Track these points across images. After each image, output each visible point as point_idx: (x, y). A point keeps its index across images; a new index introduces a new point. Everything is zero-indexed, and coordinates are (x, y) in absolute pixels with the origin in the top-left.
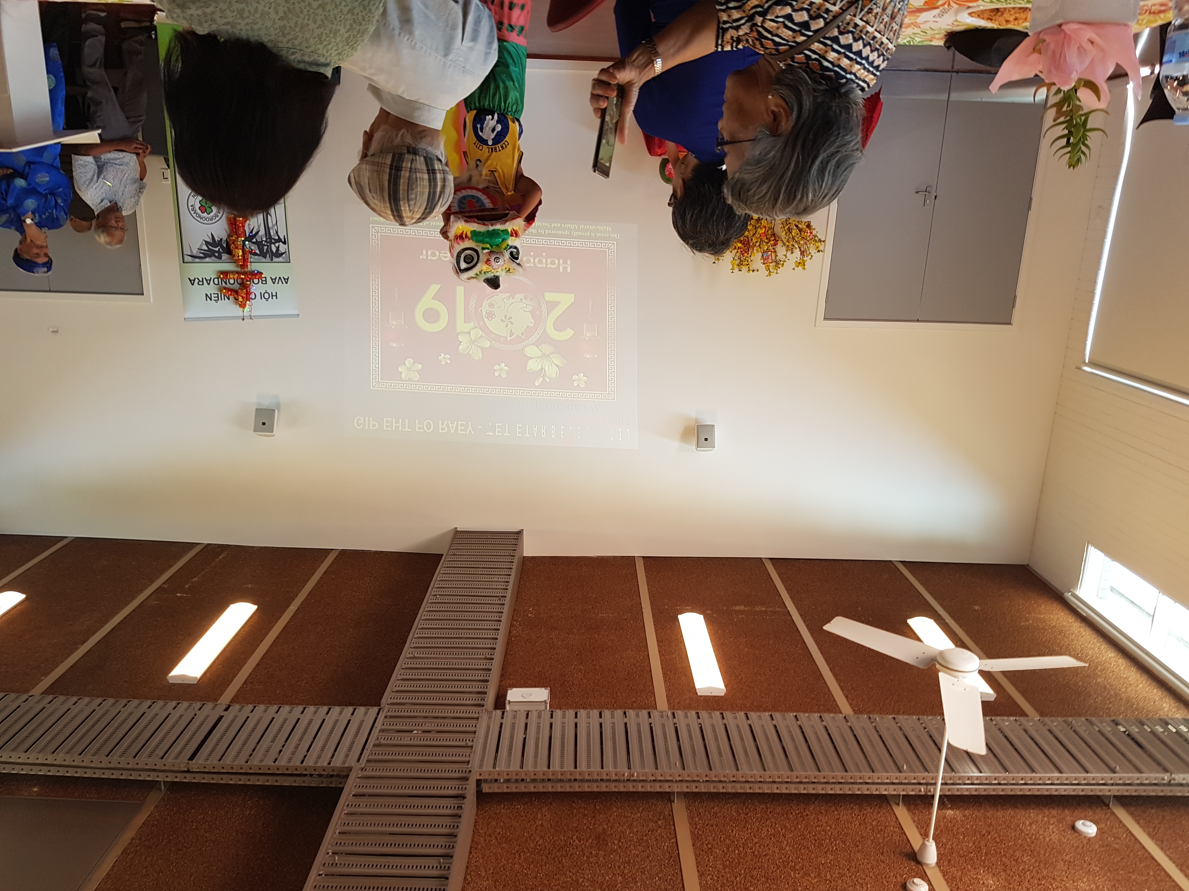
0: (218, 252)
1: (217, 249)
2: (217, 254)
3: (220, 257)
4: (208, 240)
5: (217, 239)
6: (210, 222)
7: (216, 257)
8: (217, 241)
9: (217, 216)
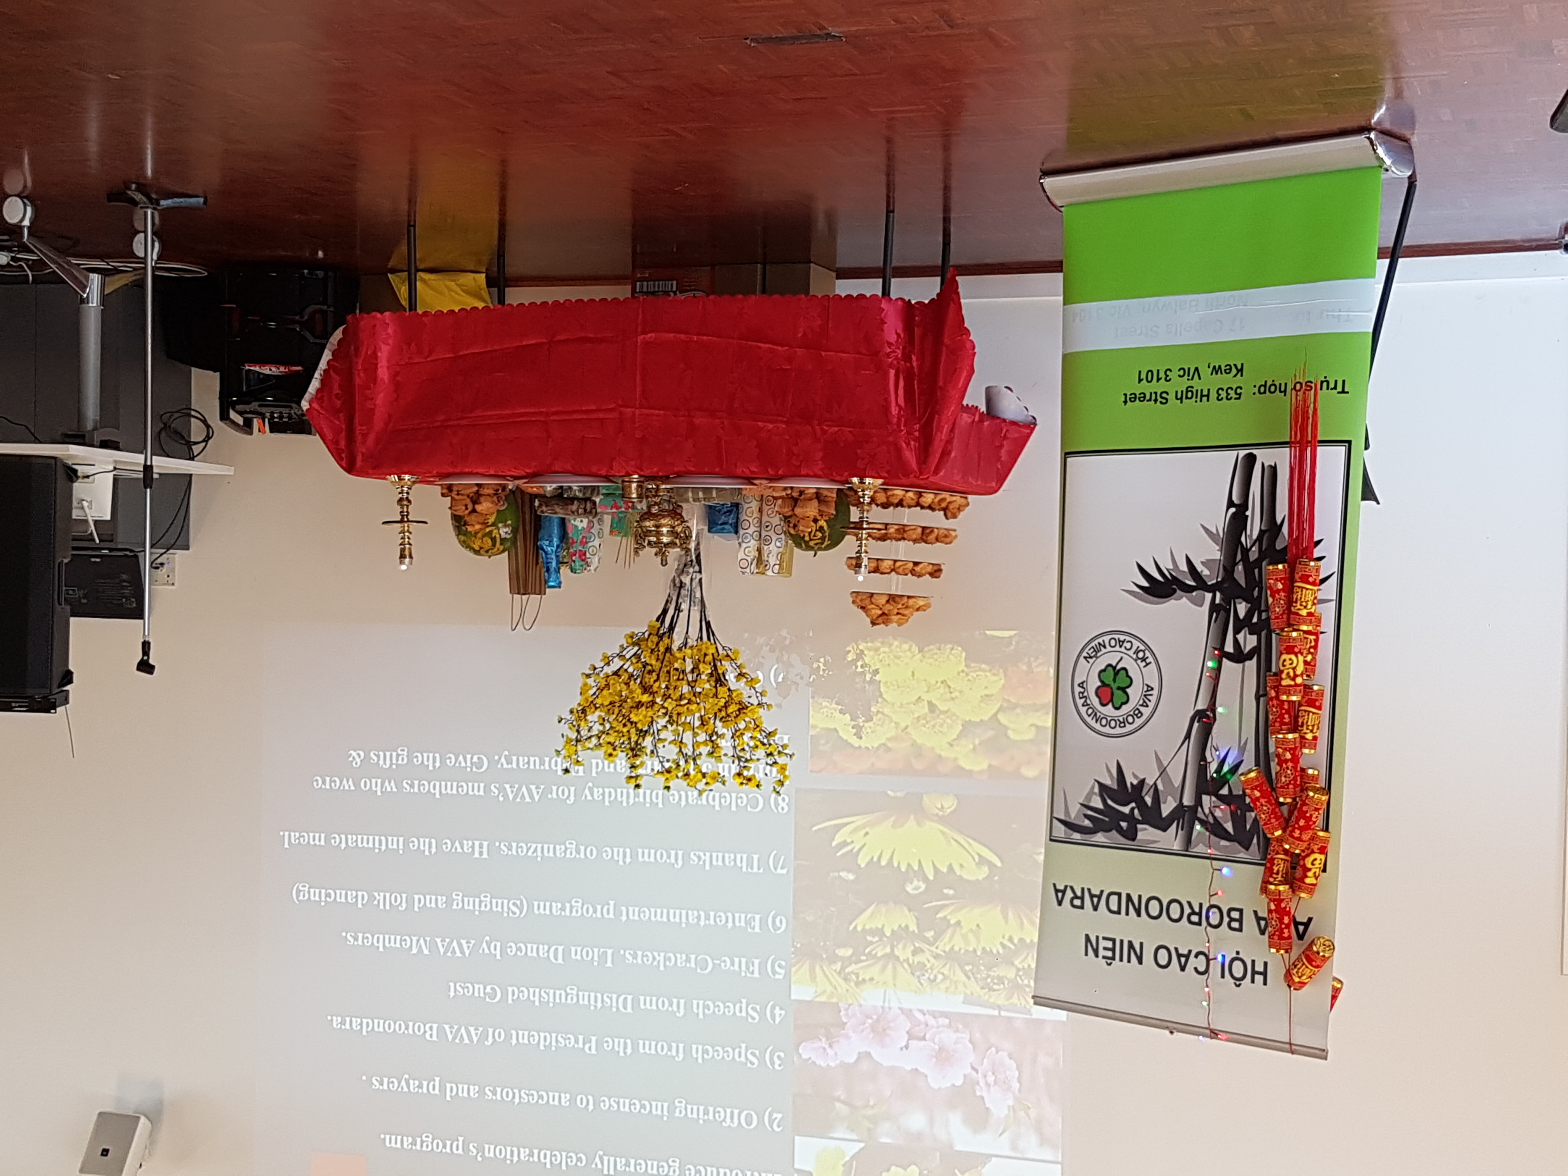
0: (1130, 818)
1: (1126, 810)
2: (1124, 824)
3: (1131, 835)
4: (1108, 782)
5: (1130, 780)
6: (1118, 730)
7: (1120, 831)
8: (1129, 785)
9: (1138, 714)
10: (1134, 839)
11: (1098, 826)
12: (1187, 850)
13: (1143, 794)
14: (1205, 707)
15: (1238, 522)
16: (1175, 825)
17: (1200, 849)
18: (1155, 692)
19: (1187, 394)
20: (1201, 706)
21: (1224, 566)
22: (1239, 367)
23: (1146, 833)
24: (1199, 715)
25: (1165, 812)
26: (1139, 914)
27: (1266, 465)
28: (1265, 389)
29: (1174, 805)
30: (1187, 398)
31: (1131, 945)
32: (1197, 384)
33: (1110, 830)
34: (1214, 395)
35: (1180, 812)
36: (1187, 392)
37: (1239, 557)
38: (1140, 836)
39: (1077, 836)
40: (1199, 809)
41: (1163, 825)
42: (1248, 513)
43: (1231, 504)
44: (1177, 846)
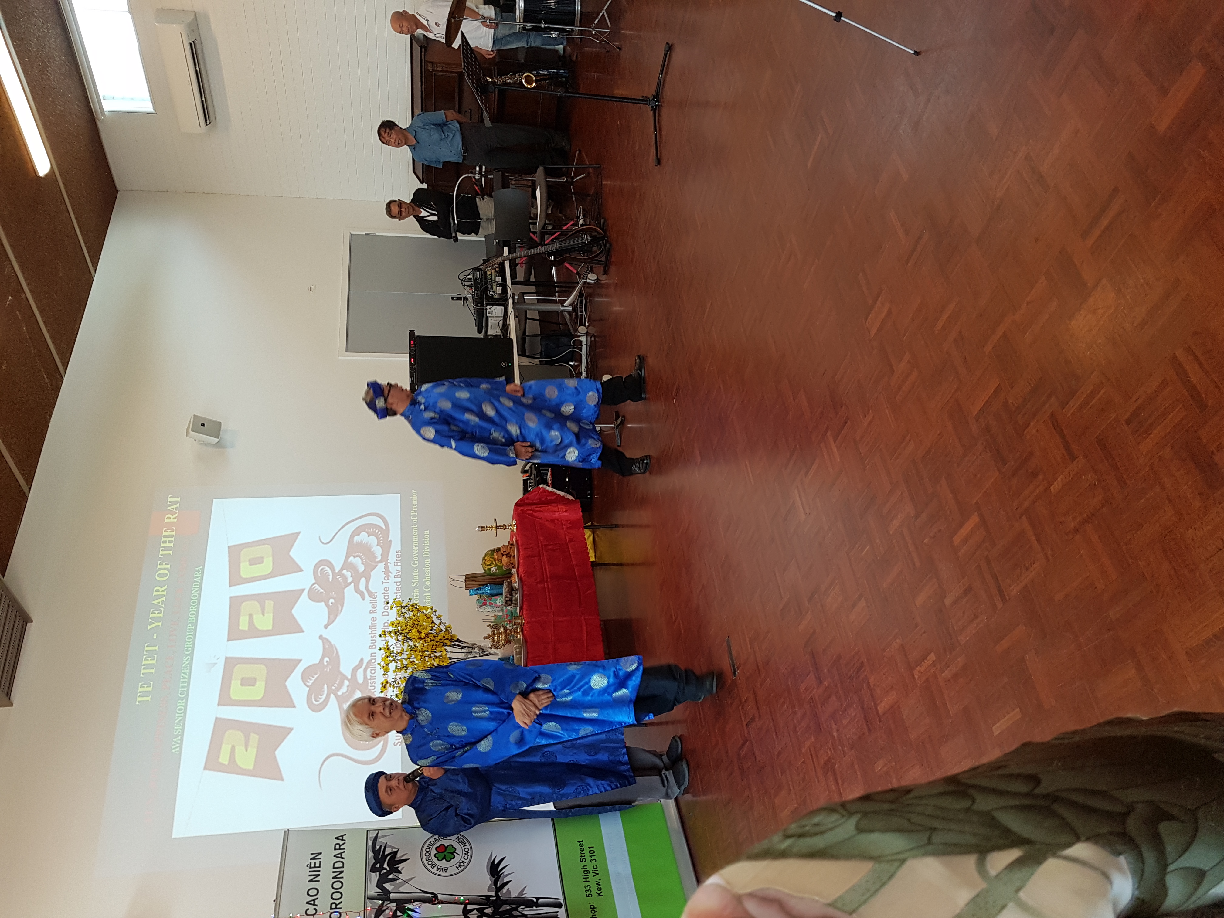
0: (382, 868)
1: (385, 866)
3: (373, 869)
4: (399, 855)
6: (424, 857)
7: (375, 864)
8: (398, 866)
9: (433, 866)
10: (371, 871)
11: (376, 853)
12: (368, 898)
13: (394, 873)
14: (439, 899)
15: (530, 903)
16: (380, 891)
17: (369, 904)
18: (444, 873)
19: (586, 872)
20: (440, 897)
21: (508, 899)
22: (601, 894)
23: (375, 877)
24: (435, 896)
25: (386, 885)
26: (333, 878)
27: (558, 913)
28: (593, 908)
29: (390, 890)
30: (584, 871)
31: (319, 875)
32: (591, 875)
33: (374, 859)
34: (587, 884)
35: (387, 892)
36: (587, 871)
37: (513, 906)
38: (373, 874)
39: (371, 843)
40: (389, 902)
41: (379, 885)
42: (535, 908)
43: (538, 899)
44: (370, 893)
